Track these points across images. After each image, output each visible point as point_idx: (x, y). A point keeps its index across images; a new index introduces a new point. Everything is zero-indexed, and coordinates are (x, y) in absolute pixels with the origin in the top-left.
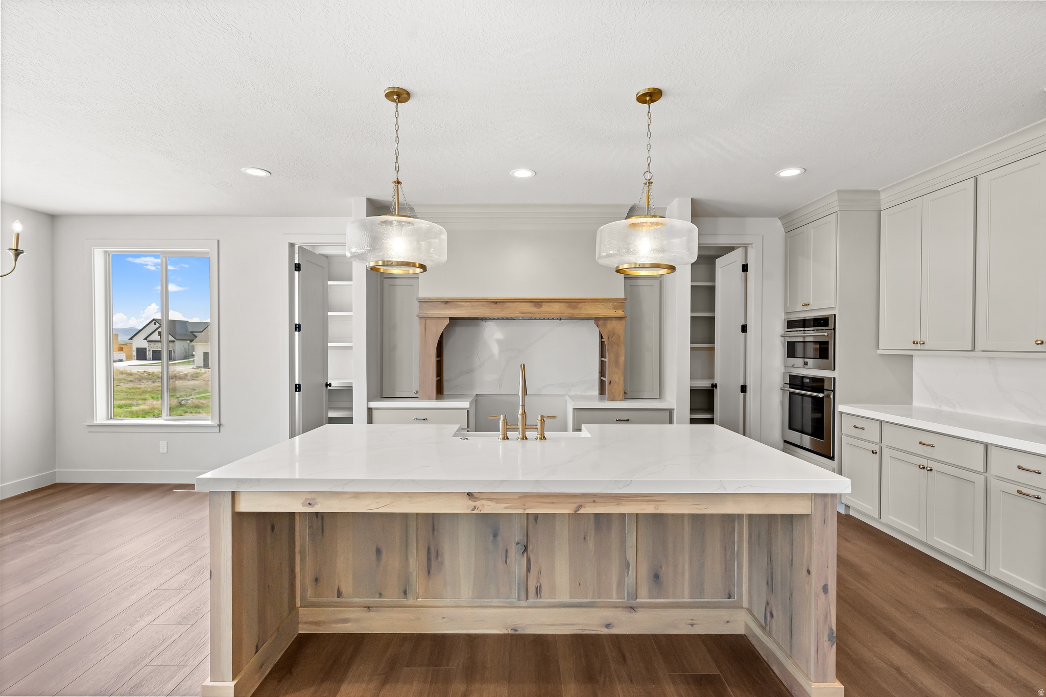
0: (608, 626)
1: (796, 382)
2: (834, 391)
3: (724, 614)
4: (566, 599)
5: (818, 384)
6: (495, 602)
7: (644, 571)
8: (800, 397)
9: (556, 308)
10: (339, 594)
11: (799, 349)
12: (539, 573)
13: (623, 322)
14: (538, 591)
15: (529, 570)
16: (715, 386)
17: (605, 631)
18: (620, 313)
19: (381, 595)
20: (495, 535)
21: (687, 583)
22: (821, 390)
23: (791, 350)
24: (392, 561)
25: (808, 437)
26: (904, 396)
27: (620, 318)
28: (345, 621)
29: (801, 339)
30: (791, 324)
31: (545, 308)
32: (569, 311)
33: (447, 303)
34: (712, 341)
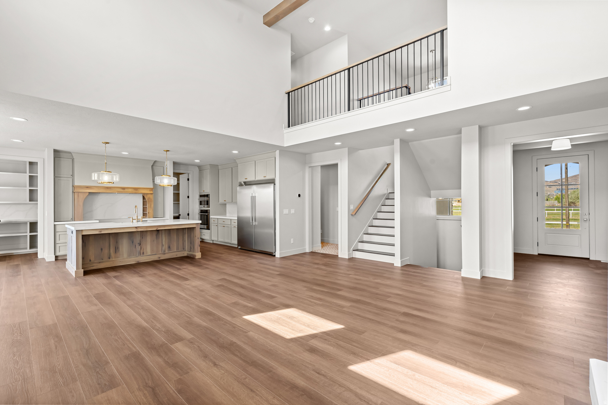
0: (159, 258)
1: (202, 211)
2: (209, 213)
3: (183, 252)
4: (150, 254)
5: (207, 211)
6: (133, 257)
7: (167, 246)
8: (203, 215)
9: (130, 190)
10: (90, 261)
11: (203, 203)
12: (143, 249)
13: (153, 195)
14: (143, 253)
15: (141, 249)
16: (180, 215)
17: (159, 259)
18: (151, 192)
19: (102, 259)
20: (133, 242)
21: (175, 248)
22: (207, 213)
23: (201, 203)
24: (106, 251)
25: (206, 226)
26: (224, 213)
27: (152, 194)
28: (94, 266)
29: (204, 200)
30: (201, 196)
31: (126, 190)
32: (134, 191)
33: (87, 187)
34: (179, 201)
